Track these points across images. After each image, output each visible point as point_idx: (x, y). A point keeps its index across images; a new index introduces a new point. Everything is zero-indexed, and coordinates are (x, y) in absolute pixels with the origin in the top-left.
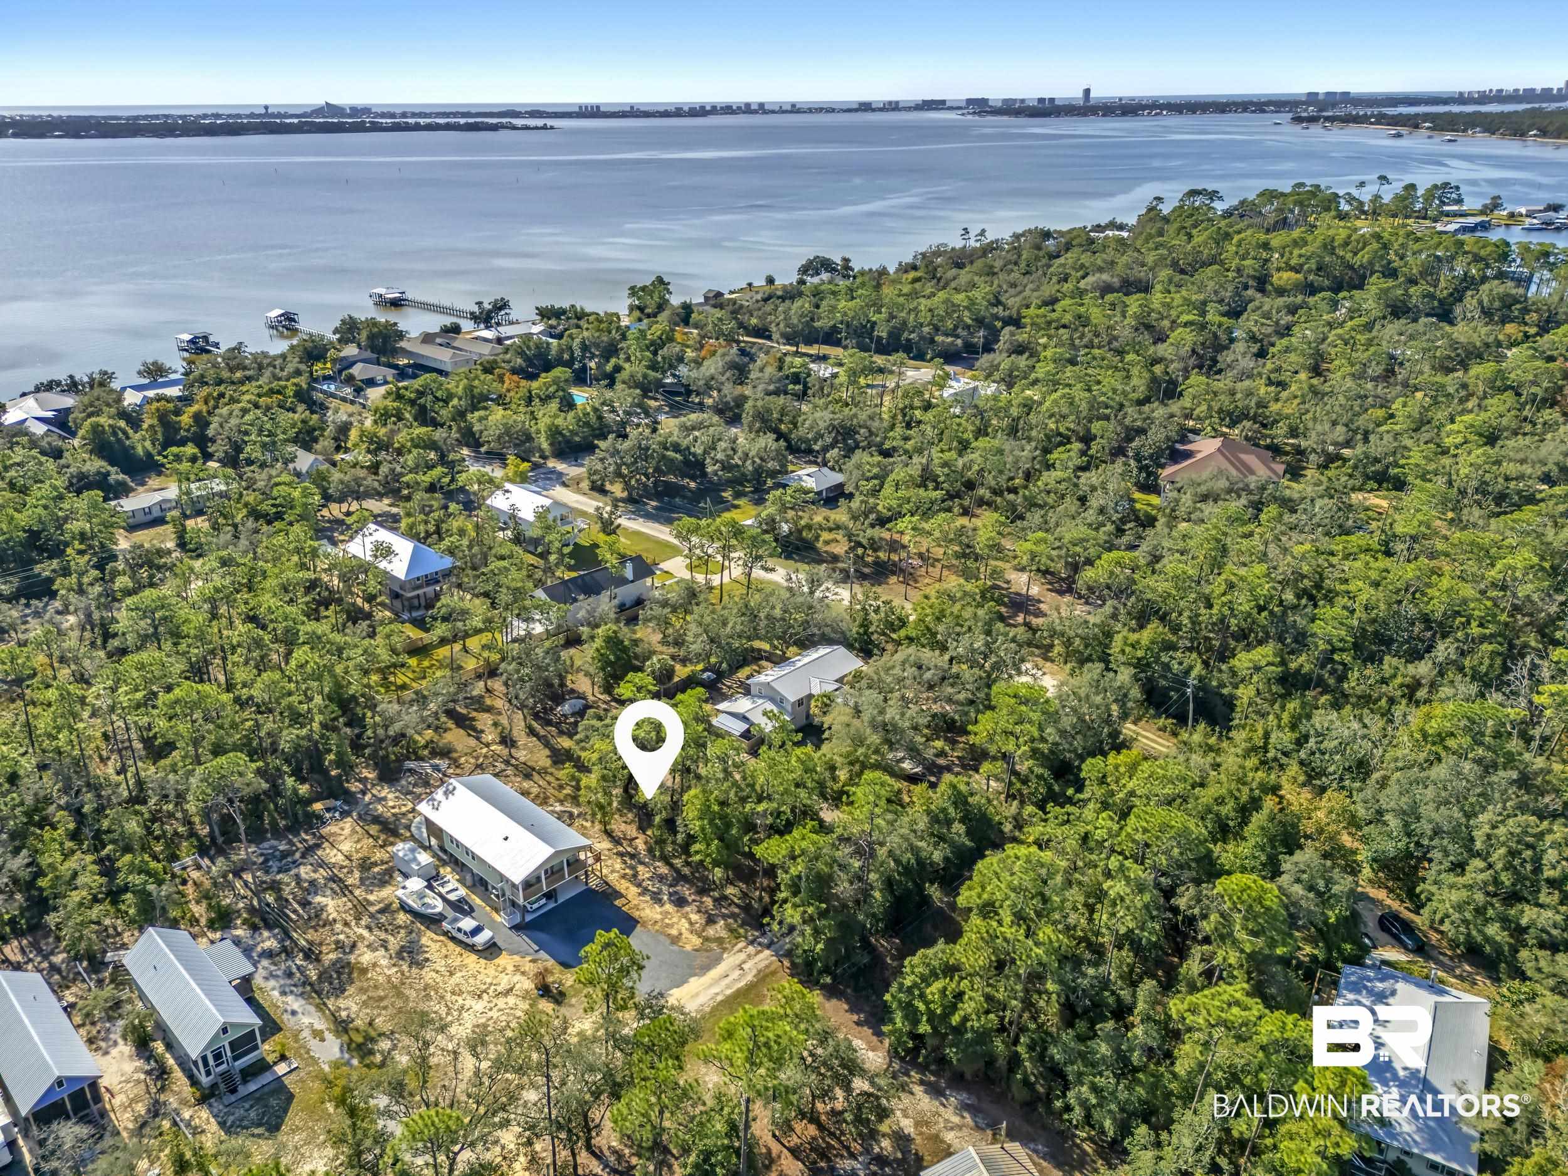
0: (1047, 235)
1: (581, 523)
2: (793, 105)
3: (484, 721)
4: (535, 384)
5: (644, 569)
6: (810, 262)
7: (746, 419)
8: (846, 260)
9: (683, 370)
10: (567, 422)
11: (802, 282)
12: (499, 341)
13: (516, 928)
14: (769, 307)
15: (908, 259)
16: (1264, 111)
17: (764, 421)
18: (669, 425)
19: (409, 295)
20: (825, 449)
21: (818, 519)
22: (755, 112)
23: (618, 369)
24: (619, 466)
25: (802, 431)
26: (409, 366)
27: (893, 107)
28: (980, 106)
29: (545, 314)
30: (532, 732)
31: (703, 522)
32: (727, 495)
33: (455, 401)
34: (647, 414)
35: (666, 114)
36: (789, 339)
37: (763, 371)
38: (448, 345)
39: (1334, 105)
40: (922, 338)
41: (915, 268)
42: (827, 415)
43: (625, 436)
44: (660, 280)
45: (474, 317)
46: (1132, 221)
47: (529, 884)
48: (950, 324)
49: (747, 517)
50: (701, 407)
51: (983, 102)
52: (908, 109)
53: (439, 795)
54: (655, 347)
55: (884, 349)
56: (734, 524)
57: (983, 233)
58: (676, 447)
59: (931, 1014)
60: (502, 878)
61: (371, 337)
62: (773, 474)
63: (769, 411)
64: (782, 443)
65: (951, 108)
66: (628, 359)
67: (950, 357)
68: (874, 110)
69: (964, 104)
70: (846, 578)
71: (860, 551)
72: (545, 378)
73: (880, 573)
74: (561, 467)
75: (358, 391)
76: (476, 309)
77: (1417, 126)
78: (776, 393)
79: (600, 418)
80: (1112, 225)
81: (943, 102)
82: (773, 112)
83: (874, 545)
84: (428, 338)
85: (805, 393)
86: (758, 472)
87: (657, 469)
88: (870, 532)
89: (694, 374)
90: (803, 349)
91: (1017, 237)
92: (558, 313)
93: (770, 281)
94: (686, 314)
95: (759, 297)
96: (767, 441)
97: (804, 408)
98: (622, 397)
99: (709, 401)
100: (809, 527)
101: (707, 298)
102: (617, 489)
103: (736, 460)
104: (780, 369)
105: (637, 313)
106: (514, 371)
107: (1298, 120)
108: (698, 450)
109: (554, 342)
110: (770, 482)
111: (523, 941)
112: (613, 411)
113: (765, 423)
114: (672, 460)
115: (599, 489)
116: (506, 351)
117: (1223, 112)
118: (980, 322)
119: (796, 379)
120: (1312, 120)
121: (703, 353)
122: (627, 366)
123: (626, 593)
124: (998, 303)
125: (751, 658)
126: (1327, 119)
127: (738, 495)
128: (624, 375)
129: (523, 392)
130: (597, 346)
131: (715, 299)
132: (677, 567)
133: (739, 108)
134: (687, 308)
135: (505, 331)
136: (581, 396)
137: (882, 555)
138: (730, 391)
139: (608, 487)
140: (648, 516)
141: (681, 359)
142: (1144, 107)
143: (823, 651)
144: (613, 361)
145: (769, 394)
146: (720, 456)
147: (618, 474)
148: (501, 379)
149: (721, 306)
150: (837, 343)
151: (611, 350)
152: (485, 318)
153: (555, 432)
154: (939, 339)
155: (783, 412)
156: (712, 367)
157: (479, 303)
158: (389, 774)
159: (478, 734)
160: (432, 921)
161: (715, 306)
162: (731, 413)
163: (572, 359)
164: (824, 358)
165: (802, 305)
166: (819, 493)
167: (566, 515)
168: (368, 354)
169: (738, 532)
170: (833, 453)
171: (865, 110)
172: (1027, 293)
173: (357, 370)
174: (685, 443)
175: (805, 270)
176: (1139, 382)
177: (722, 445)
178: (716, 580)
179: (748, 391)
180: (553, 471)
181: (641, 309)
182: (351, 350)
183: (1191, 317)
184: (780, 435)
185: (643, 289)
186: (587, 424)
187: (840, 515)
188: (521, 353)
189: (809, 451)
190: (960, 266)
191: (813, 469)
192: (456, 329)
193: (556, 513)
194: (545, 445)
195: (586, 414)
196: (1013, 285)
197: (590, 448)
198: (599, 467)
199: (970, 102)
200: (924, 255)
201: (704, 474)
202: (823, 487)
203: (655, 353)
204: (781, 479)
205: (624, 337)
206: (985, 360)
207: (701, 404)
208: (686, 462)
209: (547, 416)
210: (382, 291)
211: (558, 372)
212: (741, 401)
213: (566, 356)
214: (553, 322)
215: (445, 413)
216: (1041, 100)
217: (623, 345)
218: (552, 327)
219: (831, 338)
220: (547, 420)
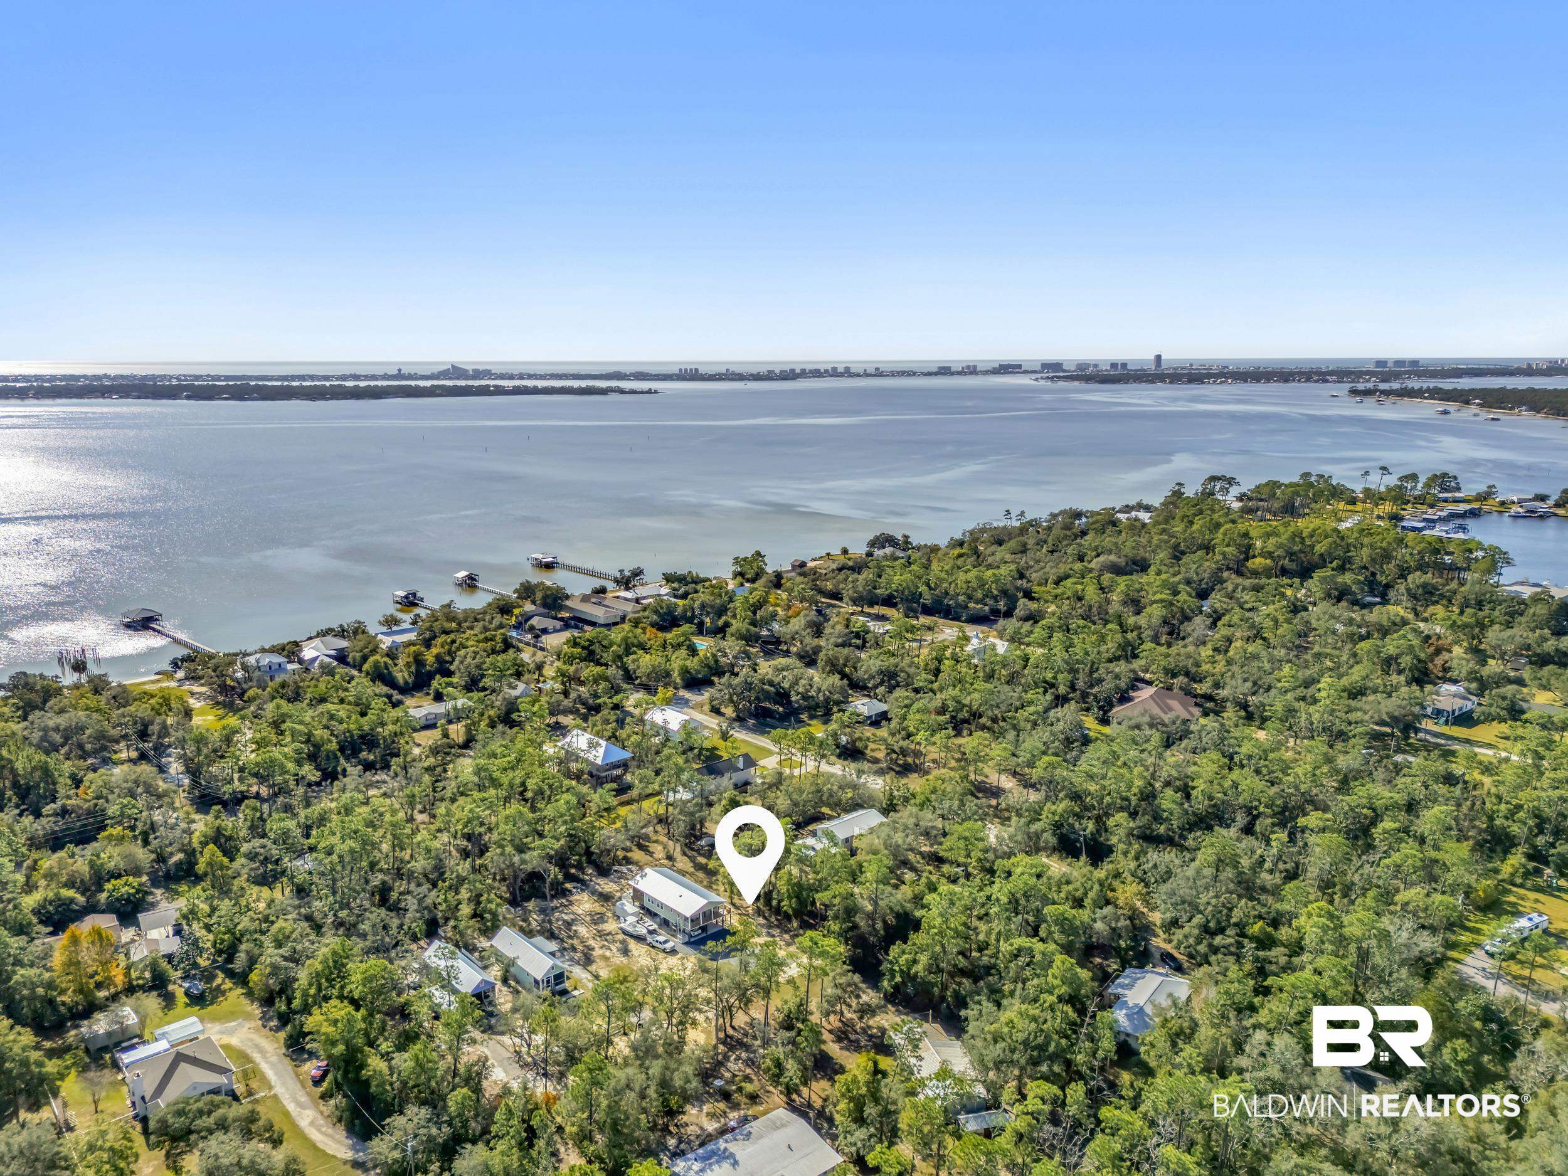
0: (1078, 515)
1: (706, 733)
2: (877, 369)
3: (653, 847)
4: (669, 636)
5: (750, 762)
6: (877, 538)
7: (820, 664)
8: (906, 537)
9: (776, 626)
10: (693, 664)
11: (870, 554)
12: (637, 601)
13: (686, 944)
14: (841, 577)
15: (958, 536)
16: (1327, 381)
17: (833, 665)
18: (766, 667)
19: (560, 560)
20: (876, 687)
21: (868, 734)
22: (841, 375)
23: (727, 625)
24: (731, 696)
25: (860, 673)
26: (570, 618)
27: (971, 370)
28: (1053, 370)
29: (669, 578)
30: (684, 854)
31: (790, 732)
32: (804, 717)
33: (614, 648)
34: (749, 658)
35: (757, 377)
36: (855, 601)
37: (834, 629)
38: (599, 604)
39: (1397, 375)
40: (958, 605)
41: (961, 544)
42: (878, 663)
43: (737, 675)
44: (758, 554)
45: (617, 581)
46: (1156, 501)
47: (694, 920)
48: (979, 595)
49: (819, 731)
50: (787, 653)
51: (1055, 367)
52: (986, 373)
53: (638, 877)
54: (756, 607)
55: (928, 611)
56: (810, 733)
57: (1022, 514)
58: (771, 683)
59: (902, 971)
60: (679, 914)
61: (545, 597)
62: (838, 703)
63: (837, 658)
64: (845, 681)
65: (1026, 372)
66: (734, 616)
67: (977, 619)
68: (952, 374)
69: (1039, 368)
70: (880, 772)
71: (894, 756)
72: (676, 632)
73: (906, 770)
74: (688, 695)
75: (537, 637)
76: (618, 575)
77: (1467, 403)
78: (843, 645)
79: (716, 661)
80: (1140, 506)
81: (1019, 366)
82: (858, 375)
83: (904, 752)
84: (585, 599)
85: (864, 646)
86: (827, 700)
87: (757, 698)
88: (901, 743)
89: (784, 629)
90: (867, 609)
91: (1054, 516)
92: (682, 579)
93: (845, 552)
94: (777, 581)
95: (834, 566)
96: (835, 680)
97: (863, 656)
98: (732, 646)
99: (794, 649)
100: (860, 739)
101: (793, 566)
102: (729, 711)
103: (813, 693)
104: (847, 626)
105: (739, 579)
106: (653, 625)
107: (1354, 392)
108: (786, 685)
109: (680, 602)
110: (835, 709)
111: (688, 950)
112: (725, 655)
113: (834, 667)
114: (768, 692)
115: (716, 711)
116: (644, 610)
117: (1286, 381)
118: (1004, 593)
119: (857, 635)
120: (1368, 393)
121: (790, 613)
122: (734, 622)
123: (739, 777)
124: (1022, 576)
125: (818, 818)
126: (1383, 392)
127: (812, 717)
128: (732, 629)
129: (660, 641)
130: (712, 607)
131: (800, 567)
132: (770, 763)
133: (826, 371)
134: (779, 576)
135: (641, 591)
136: (703, 644)
137: (910, 760)
138: (811, 642)
139: (723, 710)
140: (749, 729)
141: (774, 615)
142: (1209, 376)
143: (861, 812)
144: (724, 618)
145: (837, 646)
146: (801, 690)
147: (731, 700)
148: (644, 629)
149: (804, 575)
150: (894, 605)
151: (721, 611)
152: (625, 582)
153: (685, 671)
154: (972, 605)
155: (847, 659)
156: (797, 624)
157: (621, 571)
158: (603, 872)
159: (651, 854)
160: (639, 939)
161: (800, 574)
162: (809, 658)
163: (693, 616)
164: (882, 618)
165: (867, 575)
166: (870, 717)
167: (698, 727)
168: (542, 610)
169: (811, 739)
170: (881, 690)
171: (944, 374)
172: (1047, 569)
173: (535, 621)
174: (776, 680)
175: (872, 544)
176: (1110, 646)
177: (803, 682)
178: (796, 772)
179: (822, 642)
180: (682, 698)
181: (742, 574)
182: (529, 607)
183: (1163, 596)
184: (844, 676)
185: (745, 559)
186: (707, 666)
187: (883, 732)
188: (656, 612)
189: (865, 688)
190: (1000, 543)
191: (866, 700)
192: (603, 590)
193: (692, 725)
194: (678, 680)
195: (707, 658)
196: (1038, 562)
197: (711, 683)
198: (718, 695)
199: (1047, 366)
200: (971, 533)
201: (790, 702)
202: (873, 713)
203: (754, 613)
204: (843, 706)
205: (731, 600)
206: (1001, 622)
207: (788, 651)
208: (778, 693)
209: (678, 661)
210: (539, 556)
211: (686, 628)
212: (817, 650)
213: (689, 614)
214: (676, 585)
215: (607, 657)
216: (1114, 365)
217: (731, 605)
218: (675, 589)
219: (889, 602)
220: (680, 662)
